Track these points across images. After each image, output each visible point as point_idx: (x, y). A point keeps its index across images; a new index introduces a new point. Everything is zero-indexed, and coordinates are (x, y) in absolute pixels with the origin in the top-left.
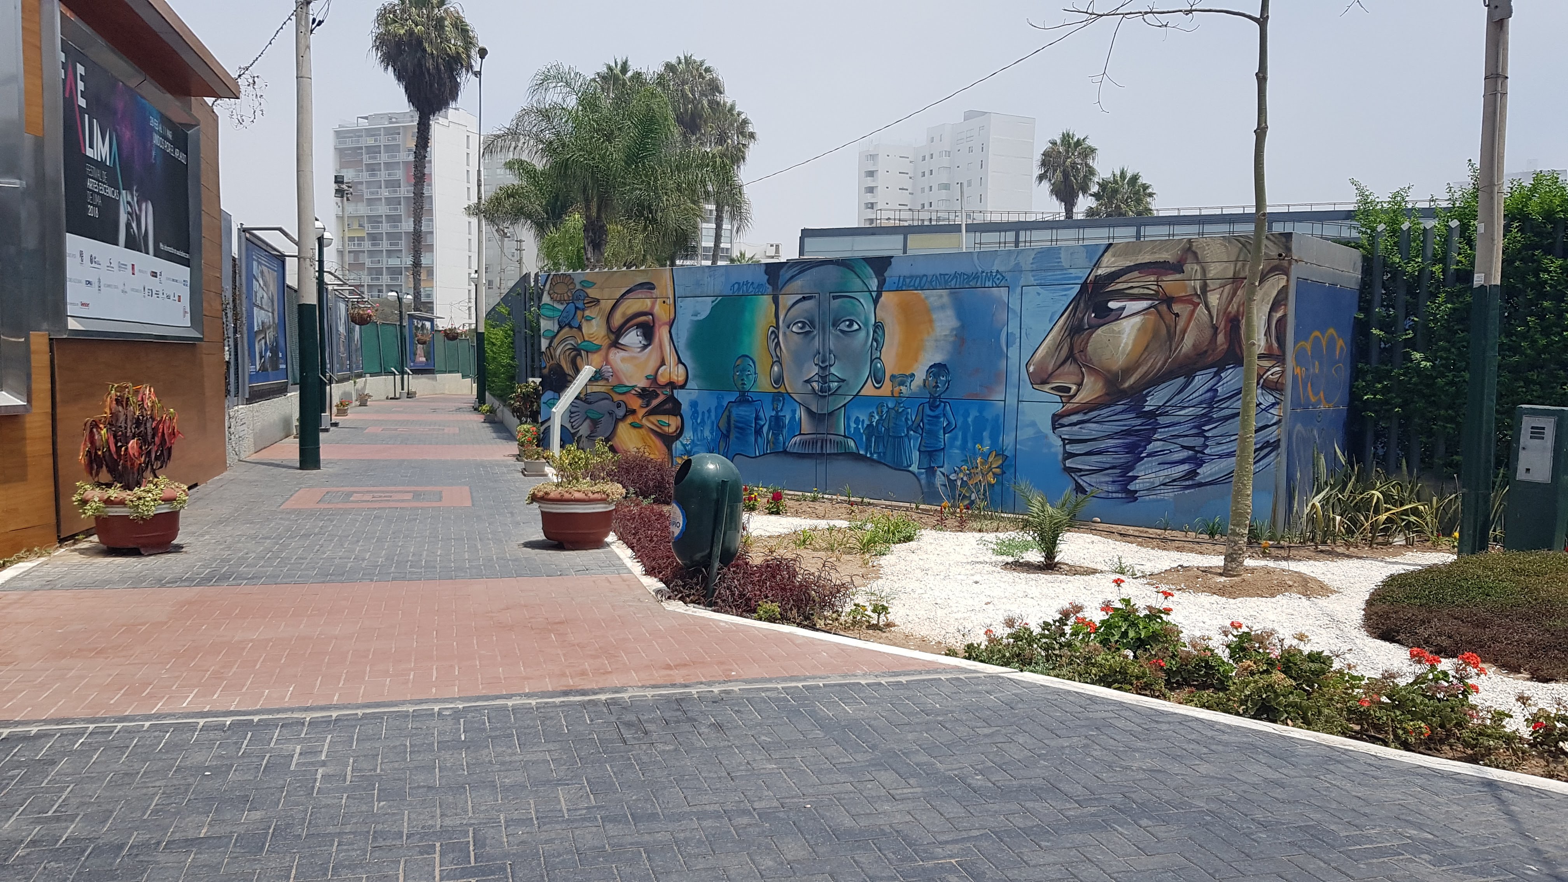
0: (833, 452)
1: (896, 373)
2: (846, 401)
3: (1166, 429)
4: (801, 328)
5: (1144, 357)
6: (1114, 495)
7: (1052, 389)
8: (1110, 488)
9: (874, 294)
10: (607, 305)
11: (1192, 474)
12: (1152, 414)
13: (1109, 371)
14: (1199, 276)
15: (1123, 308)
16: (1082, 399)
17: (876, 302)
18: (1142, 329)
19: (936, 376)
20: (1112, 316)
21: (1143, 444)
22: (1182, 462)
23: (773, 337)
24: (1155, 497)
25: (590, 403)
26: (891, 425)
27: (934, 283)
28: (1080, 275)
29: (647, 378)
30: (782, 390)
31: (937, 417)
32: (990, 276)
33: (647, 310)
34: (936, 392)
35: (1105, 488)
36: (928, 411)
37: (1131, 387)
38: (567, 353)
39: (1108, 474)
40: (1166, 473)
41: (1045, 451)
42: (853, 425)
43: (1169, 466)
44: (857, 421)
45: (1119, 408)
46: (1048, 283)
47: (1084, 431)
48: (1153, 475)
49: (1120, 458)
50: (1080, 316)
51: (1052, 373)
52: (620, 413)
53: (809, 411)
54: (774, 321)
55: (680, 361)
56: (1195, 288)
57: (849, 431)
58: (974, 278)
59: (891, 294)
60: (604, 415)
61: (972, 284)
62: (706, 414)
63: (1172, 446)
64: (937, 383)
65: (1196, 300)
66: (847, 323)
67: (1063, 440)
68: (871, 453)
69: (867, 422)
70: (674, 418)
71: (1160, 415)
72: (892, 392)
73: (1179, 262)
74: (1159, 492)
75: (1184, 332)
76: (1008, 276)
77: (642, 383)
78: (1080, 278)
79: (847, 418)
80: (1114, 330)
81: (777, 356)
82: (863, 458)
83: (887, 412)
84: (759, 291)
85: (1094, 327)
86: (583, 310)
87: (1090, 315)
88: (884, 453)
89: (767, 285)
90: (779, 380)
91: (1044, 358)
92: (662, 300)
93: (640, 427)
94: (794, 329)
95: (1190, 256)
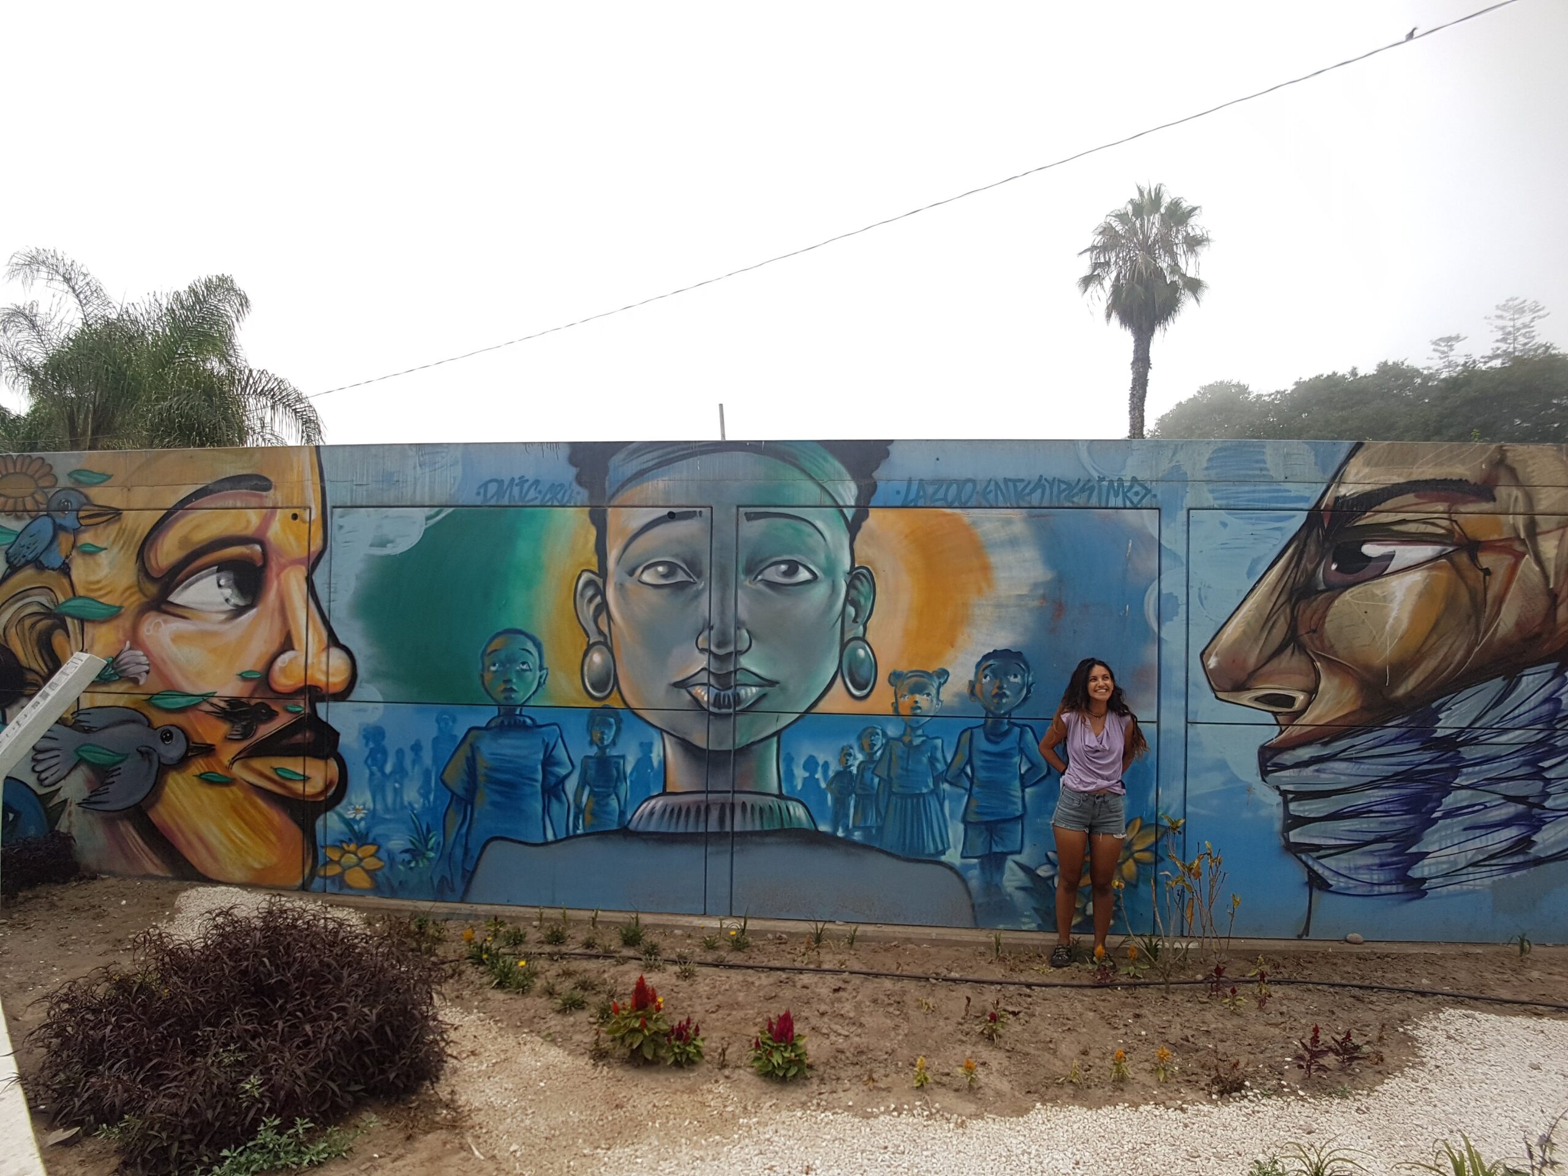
0: (749, 828)
1: (903, 667)
2: (779, 727)
3: (1477, 768)
4: (664, 576)
5: (1431, 642)
6: (1383, 889)
7: (1257, 699)
8: (1376, 877)
9: (849, 513)
10: (141, 522)
11: (1524, 843)
12: (1450, 743)
13: (1367, 668)
14: (1521, 507)
15: (1390, 557)
16: (1319, 717)
17: (853, 528)
18: (1426, 594)
19: (999, 674)
20: (1368, 572)
21: (1436, 795)
22: (1506, 824)
23: (590, 593)
24: (1457, 887)
25: (88, 731)
26: (896, 771)
27: (991, 496)
28: (1307, 494)
29: (243, 677)
30: (614, 702)
31: (1004, 755)
32: (1117, 486)
33: (249, 532)
34: (999, 705)
35: (1365, 877)
36: (982, 743)
37: (1409, 696)
38: (28, 623)
39: (1371, 853)
40: (1478, 843)
41: (1247, 815)
42: (800, 774)
43: (1483, 832)
44: (811, 764)
45: (1389, 733)
46: (1243, 505)
47: (1323, 776)
48: (1455, 849)
49: (1394, 823)
50: (1310, 567)
51: (1255, 671)
52: (173, 751)
53: (687, 747)
54: (594, 560)
55: (333, 640)
56: (1515, 529)
57: (793, 787)
58: (1082, 490)
59: (890, 514)
60: (127, 756)
61: (1079, 500)
62: (409, 756)
63: (1487, 798)
64: (1000, 688)
65: (1520, 548)
66: (783, 567)
67: (1284, 793)
68: (846, 829)
69: (834, 767)
70: (320, 764)
71: (1465, 743)
72: (896, 706)
73: (1485, 482)
74: (1464, 878)
75: (1500, 600)
76: (1158, 489)
77: (232, 688)
78: (1306, 499)
79: (786, 760)
80: (1374, 595)
81: (600, 632)
82: (828, 841)
83: (885, 746)
84: (556, 499)
85: (1336, 589)
86: (76, 532)
87: (1327, 568)
88: (880, 829)
89: (576, 488)
90: (607, 681)
91: (1238, 642)
92: (289, 512)
93: (229, 782)
94: (647, 577)
95: (1504, 476)
